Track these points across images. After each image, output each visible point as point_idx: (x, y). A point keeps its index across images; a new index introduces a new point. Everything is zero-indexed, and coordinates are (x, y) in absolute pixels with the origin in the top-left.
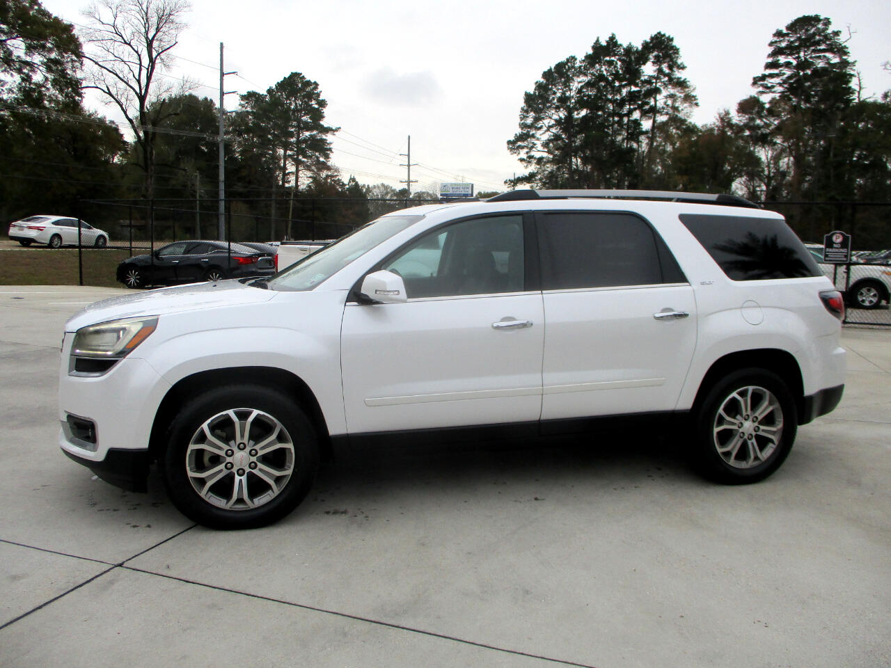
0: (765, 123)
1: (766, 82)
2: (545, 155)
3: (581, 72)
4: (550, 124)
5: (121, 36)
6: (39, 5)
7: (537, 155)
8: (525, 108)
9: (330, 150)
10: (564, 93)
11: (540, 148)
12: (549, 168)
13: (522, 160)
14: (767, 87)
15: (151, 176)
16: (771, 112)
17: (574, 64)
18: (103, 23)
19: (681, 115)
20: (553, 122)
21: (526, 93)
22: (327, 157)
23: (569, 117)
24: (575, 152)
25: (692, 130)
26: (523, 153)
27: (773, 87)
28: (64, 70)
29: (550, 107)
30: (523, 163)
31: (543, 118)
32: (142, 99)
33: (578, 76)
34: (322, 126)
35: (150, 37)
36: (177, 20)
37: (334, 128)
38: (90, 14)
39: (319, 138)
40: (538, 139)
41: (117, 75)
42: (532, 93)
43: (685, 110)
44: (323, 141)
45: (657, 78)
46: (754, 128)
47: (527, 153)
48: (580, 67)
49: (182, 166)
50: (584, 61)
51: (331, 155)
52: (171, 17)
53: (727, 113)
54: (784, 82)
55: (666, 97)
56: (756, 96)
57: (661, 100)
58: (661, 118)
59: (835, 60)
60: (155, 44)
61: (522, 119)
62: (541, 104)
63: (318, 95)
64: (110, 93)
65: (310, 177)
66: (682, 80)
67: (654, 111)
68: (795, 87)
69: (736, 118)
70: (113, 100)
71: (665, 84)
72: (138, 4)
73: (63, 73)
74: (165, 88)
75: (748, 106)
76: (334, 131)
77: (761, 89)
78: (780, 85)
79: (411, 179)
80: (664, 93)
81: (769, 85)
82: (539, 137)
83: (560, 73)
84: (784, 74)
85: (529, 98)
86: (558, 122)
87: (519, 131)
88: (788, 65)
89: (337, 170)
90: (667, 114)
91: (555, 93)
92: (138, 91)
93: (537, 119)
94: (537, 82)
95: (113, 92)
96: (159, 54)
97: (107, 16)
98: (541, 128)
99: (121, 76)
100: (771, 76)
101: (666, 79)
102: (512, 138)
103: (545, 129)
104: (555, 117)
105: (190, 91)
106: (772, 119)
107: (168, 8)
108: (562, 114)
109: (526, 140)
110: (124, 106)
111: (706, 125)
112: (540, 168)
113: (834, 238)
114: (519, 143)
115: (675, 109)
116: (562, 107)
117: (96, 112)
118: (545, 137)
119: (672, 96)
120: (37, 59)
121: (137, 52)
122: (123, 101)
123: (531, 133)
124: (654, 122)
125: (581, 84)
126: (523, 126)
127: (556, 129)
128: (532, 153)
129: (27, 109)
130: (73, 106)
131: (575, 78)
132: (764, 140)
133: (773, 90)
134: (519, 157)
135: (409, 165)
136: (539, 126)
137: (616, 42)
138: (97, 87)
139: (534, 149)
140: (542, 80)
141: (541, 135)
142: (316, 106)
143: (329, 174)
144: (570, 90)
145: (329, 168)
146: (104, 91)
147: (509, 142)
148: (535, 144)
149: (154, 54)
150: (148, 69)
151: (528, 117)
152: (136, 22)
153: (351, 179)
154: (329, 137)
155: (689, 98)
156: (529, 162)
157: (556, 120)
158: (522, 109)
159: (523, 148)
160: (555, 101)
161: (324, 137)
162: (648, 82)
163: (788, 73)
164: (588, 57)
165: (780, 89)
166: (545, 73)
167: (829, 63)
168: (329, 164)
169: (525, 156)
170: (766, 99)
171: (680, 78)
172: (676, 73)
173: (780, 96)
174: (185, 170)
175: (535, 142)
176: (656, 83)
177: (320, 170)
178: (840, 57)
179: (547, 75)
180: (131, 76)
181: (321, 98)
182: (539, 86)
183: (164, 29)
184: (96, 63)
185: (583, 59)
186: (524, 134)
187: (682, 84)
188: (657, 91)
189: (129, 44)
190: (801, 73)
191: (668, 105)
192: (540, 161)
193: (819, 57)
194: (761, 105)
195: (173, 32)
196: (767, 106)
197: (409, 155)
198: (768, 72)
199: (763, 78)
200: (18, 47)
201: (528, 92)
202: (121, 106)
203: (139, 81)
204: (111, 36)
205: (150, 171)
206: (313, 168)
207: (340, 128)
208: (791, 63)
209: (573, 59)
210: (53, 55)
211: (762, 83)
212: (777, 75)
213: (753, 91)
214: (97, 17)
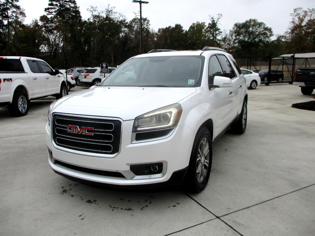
0: (50, 26)
1: (49, 10)
16: (52, 22)
19: (19, 20)
25: (23, 26)
27: (52, 12)
43: (21, 18)
45: (6, 3)
46: (46, 27)
53: (37, 21)
54: (56, 11)
55: (12, 12)
56: (46, 15)
57: (10, 13)
58: (10, 20)
59: (73, 5)
66: (18, 6)
67: (7, 17)
68: (59, 13)
69: (40, 23)
71: (11, 7)
75: (43, 18)
77: (48, 13)
78: (55, 12)
80: (11, 11)
81: (51, 12)
84: (56, 8)
88: (57, 5)
90: (13, 19)
100: (52, 8)
101: (10, 5)
106: (53, 24)
111: (27, 24)
113: (103, 65)
115: (18, 18)
119: (14, 12)
124: (8, 21)
132: (50, 31)
133: (52, 14)
155: (22, 14)
162: (4, 5)
165: (55, 14)
167: (71, 6)
170: (49, 16)
171: (17, 5)
172: (15, 2)
173: (54, 16)
176: (7, 6)
178: (75, 5)
187: (18, 8)
188: (8, 9)
190: (62, 9)
191: (13, 15)
193: (67, 4)
194: (48, 19)
196: (50, 19)
198: (50, 7)
199: (48, 9)
208: (58, 5)
211: (48, 10)
212: (54, 8)
213: (45, 13)
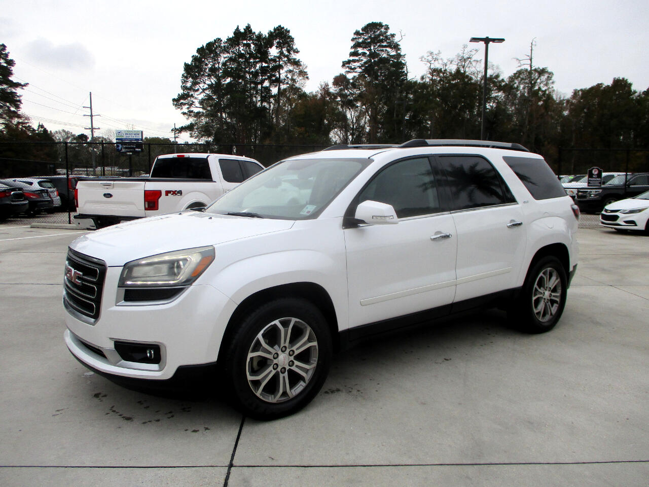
0: (351, 93)
1: (350, 65)
2: (201, 110)
3: (225, 50)
4: (204, 88)
7: (196, 110)
8: (185, 75)
9: (20, 101)
10: (214, 65)
11: (198, 105)
12: (204, 120)
13: (184, 114)
14: (351, 68)
16: (354, 86)
17: (220, 44)
19: (297, 85)
20: (206, 86)
21: (185, 63)
22: (17, 107)
23: (218, 84)
24: (222, 110)
25: (303, 96)
26: (185, 109)
27: (355, 68)
29: (203, 75)
30: (185, 116)
31: (199, 83)
33: (224, 53)
34: (11, 82)
37: (22, 84)
39: (9, 91)
40: (196, 98)
42: (190, 64)
43: (300, 82)
44: (13, 94)
45: (279, 58)
46: (344, 96)
47: (188, 108)
48: (224, 46)
50: (226, 42)
51: (21, 106)
53: (327, 85)
54: (362, 66)
55: (287, 72)
56: (344, 74)
57: (283, 73)
58: (283, 87)
59: (393, 53)
61: (183, 83)
62: (196, 72)
63: (7, 55)
65: (3, 124)
66: (297, 60)
67: (278, 81)
68: (368, 69)
69: (333, 89)
71: (285, 62)
75: (340, 80)
76: (23, 86)
77: (347, 70)
78: (360, 67)
79: (94, 126)
80: (285, 69)
81: (353, 67)
82: (197, 97)
83: (209, 50)
84: (362, 60)
85: (187, 67)
86: (211, 86)
87: (181, 92)
88: (364, 54)
89: (27, 118)
90: (287, 83)
91: (206, 65)
93: (194, 84)
94: (193, 56)
98: (198, 90)
100: (354, 61)
101: (286, 59)
102: (176, 97)
103: (201, 91)
104: (208, 82)
106: (355, 90)
108: (213, 80)
109: (186, 98)
111: (312, 93)
112: (197, 120)
114: (182, 101)
115: (293, 80)
116: (213, 75)
118: (201, 96)
119: (290, 71)
123: (190, 94)
124: (279, 89)
125: (226, 59)
126: (184, 88)
127: (209, 91)
128: (192, 109)
131: (222, 55)
132: (350, 104)
133: (355, 70)
134: (182, 111)
135: (92, 116)
136: (196, 88)
137: (251, 30)
139: (193, 106)
140: (197, 54)
141: (197, 95)
142: (5, 65)
143: (20, 121)
144: (219, 63)
145: (19, 116)
147: (174, 100)
148: (194, 102)
151: (187, 82)
153: (39, 125)
154: (19, 91)
155: (303, 74)
156: (190, 115)
157: (209, 85)
158: (183, 75)
159: (185, 104)
160: (207, 70)
161: (14, 91)
162: (274, 61)
163: (365, 60)
164: (229, 40)
165: (359, 70)
166: (198, 49)
167: (389, 55)
168: (19, 113)
169: (186, 111)
170: (350, 76)
171: (296, 59)
172: (293, 55)
173: (359, 75)
175: (194, 100)
176: (279, 62)
177: (11, 118)
178: (397, 52)
179: (200, 50)
181: (10, 58)
182: (195, 59)
185: (226, 41)
186: (185, 94)
187: (296, 63)
188: (280, 67)
190: (373, 61)
191: (288, 78)
192: (198, 115)
193: (383, 50)
194: (348, 80)
196: (351, 81)
197: (91, 108)
198: (352, 58)
199: (349, 62)
201: (187, 63)
206: (5, 116)
207: (28, 84)
208: (366, 54)
209: (219, 40)
211: (348, 65)
212: (358, 61)
213: (343, 71)
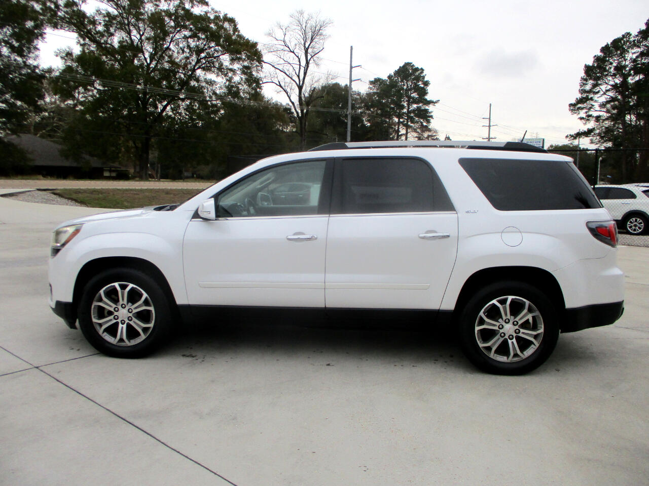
2: (601, 114)
3: (635, 45)
4: (607, 89)
5: (289, 48)
6: (239, 32)
7: (595, 114)
8: (585, 77)
9: (431, 117)
10: (619, 63)
11: (597, 108)
12: (607, 124)
13: (581, 118)
15: (304, 140)
17: (629, 38)
18: (277, 40)
20: (609, 87)
21: (586, 65)
22: (428, 122)
23: (625, 83)
24: (630, 110)
26: (582, 114)
28: (251, 72)
29: (607, 75)
30: (583, 120)
31: (600, 84)
32: (300, 88)
33: (632, 48)
34: (426, 100)
35: (307, 46)
36: (324, 34)
37: (434, 101)
38: (270, 34)
39: (423, 108)
40: (596, 101)
41: (285, 73)
42: (591, 65)
44: (426, 111)
47: (586, 112)
48: (634, 41)
49: (325, 132)
50: (637, 36)
51: (432, 120)
52: (320, 31)
60: (310, 50)
61: (581, 86)
62: (599, 73)
63: (424, 77)
64: (280, 86)
65: (416, 137)
70: (282, 90)
72: (300, 25)
73: (251, 75)
74: (316, 79)
76: (436, 102)
79: (491, 136)
82: (597, 99)
83: (617, 46)
85: (589, 70)
86: (615, 87)
87: (579, 96)
89: (436, 131)
91: (611, 64)
92: (298, 83)
93: (595, 86)
94: (595, 56)
95: (282, 84)
96: (312, 57)
97: (280, 35)
98: (598, 92)
99: (288, 74)
102: (573, 102)
103: (602, 93)
104: (612, 83)
105: (332, 80)
107: (319, 25)
108: (618, 81)
109: (586, 102)
110: (289, 94)
112: (599, 125)
114: (579, 105)
116: (619, 74)
117: (272, 98)
118: (603, 99)
120: (236, 66)
121: (298, 57)
122: (288, 90)
123: (589, 97)
125: (637, 54)
126: (583, 91)
127: (612, 92)
128: (590, 113)
129: (229, 98)
130: (257, 96)
131: (630, 50)
134: (579, 116)
135: (489, 126)
136: (597, 91)
138: (272, 82)
139: (592, 110)
140: (600, 54)
141: (598, 98)
142: (422, 86)
143: (430, 134)
144: (625, 60)
145: (429, 130)
146: (277, 85)
147: (571, 105)
148: (593, 106)
149: (309, 57)
150: (305, 68)
151: (586, 84)
152: (299, 37)
153: (446, 137)
154: (430, 108)
156: (588, 120)
157: (611, 85)
158: (582, 79)
159: (582, 109)
160: (612, 70)
161: (427, 108)
164: (641, 32)
166: (602, 48)
168: (430, 127)
169: (584, 116)
174: (326, 135)
175: (593, 104)
177: (423, 131)
179: (605, 49)
180: (294, 73)
181: (426, 79)
182: (597, 59)
183: (315, 40)
184: (273, 66)
185: (637, 34)
186: (584, 98)
189: (293, 52)
192: (598, 118)
195: (321, 41)
197: (490, 119)
200: (226, 59)
201: (587, 64)
202: (287, 93)
203: (298, 76)
204: (282, 47)
205: (303, 136)
206: (418, 130)
207: (439, 101)
209: (629, 34)
210: (246, 64)
214: (274, 36)
